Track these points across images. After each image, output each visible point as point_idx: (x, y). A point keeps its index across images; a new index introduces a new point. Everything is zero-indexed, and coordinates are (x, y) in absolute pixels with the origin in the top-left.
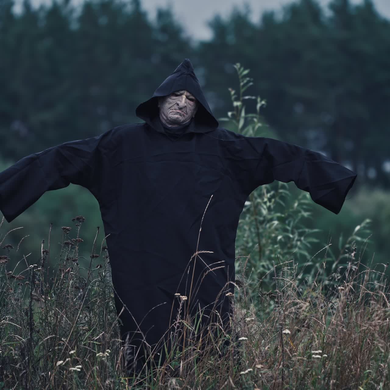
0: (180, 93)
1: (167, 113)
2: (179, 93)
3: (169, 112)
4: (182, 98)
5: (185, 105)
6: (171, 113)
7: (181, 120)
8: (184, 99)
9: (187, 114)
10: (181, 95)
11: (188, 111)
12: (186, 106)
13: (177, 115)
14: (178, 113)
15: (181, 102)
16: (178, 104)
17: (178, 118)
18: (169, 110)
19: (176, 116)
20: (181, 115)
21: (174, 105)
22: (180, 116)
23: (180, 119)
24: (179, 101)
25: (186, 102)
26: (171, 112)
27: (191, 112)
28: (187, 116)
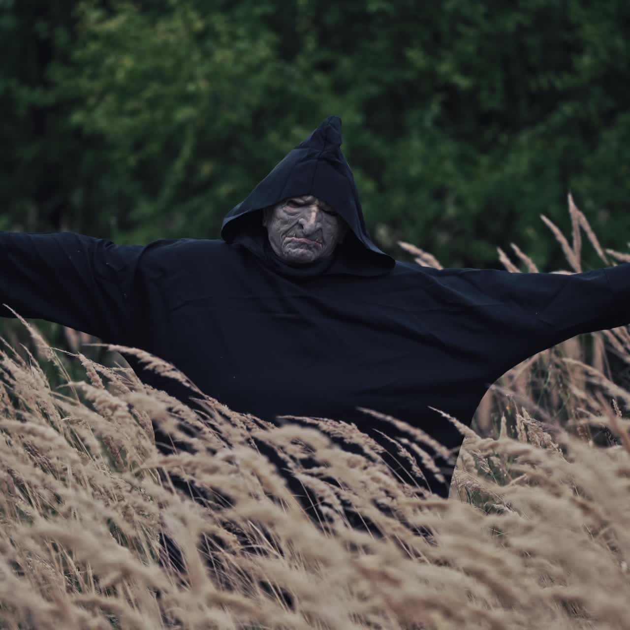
0: (306, 201)
1: (281, 244)
2: (300, 201)
3: (285, 241)
4: (310, 212)
5: (319, 225)
6: (288, 245)
7: (311, 257)
8: (314, 214)
9: (324, 243)
10: (308, 204)
11: (325, 237)
12: (320, 229)
13: (301, 248)
14: (303, 244)
15: (308, 220)
16: (301, 226)
17: (302, 255)
18: (284, 236)
19: (301, 251)
20: (308, 247)
21: (293, 226)
22: (308, 251)
23: (309, 255)
24: (304, 217)
25: (318, 220)
26: (289, 242)
27: (333, 238)
28: (325, 247)
